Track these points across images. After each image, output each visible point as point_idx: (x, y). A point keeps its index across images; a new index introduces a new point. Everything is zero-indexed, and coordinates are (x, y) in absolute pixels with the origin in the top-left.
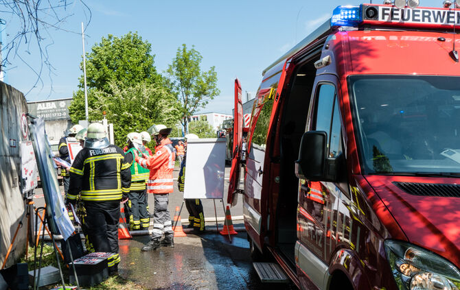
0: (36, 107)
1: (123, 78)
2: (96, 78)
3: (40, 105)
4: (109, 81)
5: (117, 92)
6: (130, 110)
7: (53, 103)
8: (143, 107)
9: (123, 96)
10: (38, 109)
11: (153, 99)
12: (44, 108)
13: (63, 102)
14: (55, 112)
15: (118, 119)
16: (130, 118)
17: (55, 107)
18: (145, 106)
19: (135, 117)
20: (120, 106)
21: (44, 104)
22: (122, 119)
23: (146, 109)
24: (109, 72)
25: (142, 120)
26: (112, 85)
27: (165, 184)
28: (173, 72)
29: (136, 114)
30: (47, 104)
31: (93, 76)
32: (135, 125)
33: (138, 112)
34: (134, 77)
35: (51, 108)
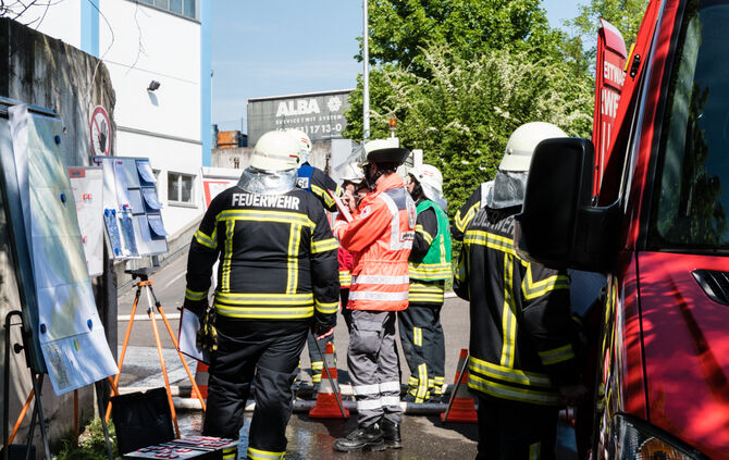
0: (275, 109)
1: (460, 40)
2: (397, 38)
3: (282, 104)
4: (424, 45)
5: (441, 74)
6: (465, 119)
7: (313, 101)
8: (498, 110)
9: (454, 82)
10: (278, 115)
11: (527, 92)
12: (293, 112)
13: (337, 98)
14: (317, 123)
15: (438, 141)
16: (465, 137)
17: (317, 111)
18: (504, 109)
19: (478, 136)
20: (443, 107)
21: (291, 102)
22: (447, 140)
23: (507, 115)
24: (427, 22)
25: (496, 143)
26: (432, 57)
27: (379, 288)
28: (589, 25)
29: (481, 128)
30: (300, 102)
31: (392, 34)
32: (477, 156)
33: (486, 123)
34: (490, 38)
35: (309, 112)
